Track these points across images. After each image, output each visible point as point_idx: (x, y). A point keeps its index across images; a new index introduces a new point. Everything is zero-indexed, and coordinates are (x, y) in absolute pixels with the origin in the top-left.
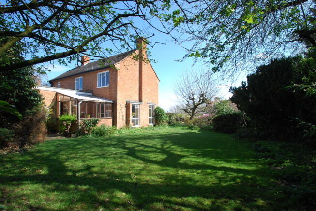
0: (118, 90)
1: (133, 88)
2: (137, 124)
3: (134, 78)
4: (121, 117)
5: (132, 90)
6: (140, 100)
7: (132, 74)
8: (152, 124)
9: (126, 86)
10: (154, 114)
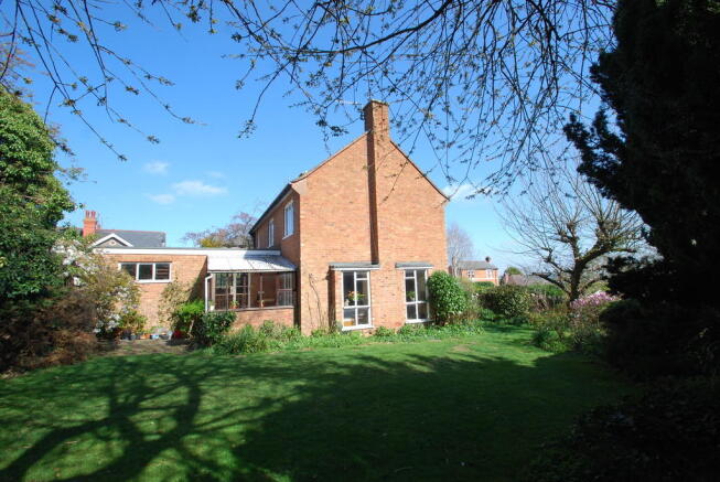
0: (302, 240)
1: (349, 231)
2: (364, 320)
3: (352, 206)
4: (314, 305)
5: (348, 236)
6: (375, 260)
7: (344, 197)
8: (418, 320)
9: (327, 227)
10: (427, 294)
